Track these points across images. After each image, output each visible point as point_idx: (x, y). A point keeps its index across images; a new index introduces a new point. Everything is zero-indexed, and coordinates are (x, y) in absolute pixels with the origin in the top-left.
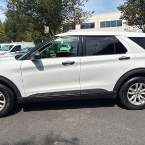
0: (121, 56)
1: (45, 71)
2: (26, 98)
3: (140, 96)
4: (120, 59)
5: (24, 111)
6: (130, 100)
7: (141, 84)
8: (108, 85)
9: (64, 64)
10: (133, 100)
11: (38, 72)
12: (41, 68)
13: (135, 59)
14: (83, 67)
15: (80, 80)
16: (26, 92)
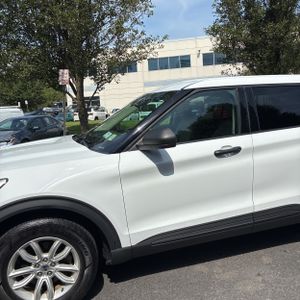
1: (177, 175)
9: (219, 154)
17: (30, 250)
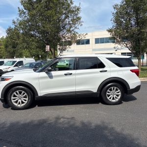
0: (101, 69)
1: (54, 79)
2: (41, 97)
3: (115, 96)
4: (101, 72)
5: (38, 106)
6: (108, 98)
7: (115, 88)
8: (94, 88)
9: (66, 75)
10: (110, 98)
11: (49, 79)
12: (51, 77)
13: (111, 71)
14: (78, 77)
15: (76, 85)
16: (41, 93)
17: (17, 93)
